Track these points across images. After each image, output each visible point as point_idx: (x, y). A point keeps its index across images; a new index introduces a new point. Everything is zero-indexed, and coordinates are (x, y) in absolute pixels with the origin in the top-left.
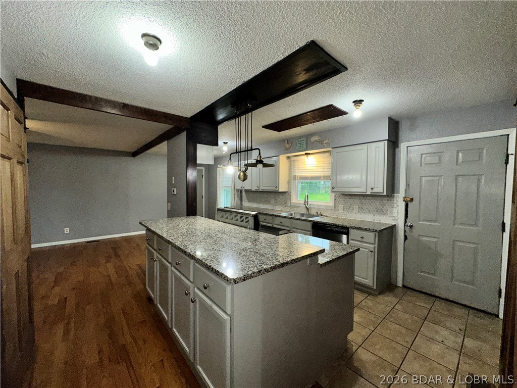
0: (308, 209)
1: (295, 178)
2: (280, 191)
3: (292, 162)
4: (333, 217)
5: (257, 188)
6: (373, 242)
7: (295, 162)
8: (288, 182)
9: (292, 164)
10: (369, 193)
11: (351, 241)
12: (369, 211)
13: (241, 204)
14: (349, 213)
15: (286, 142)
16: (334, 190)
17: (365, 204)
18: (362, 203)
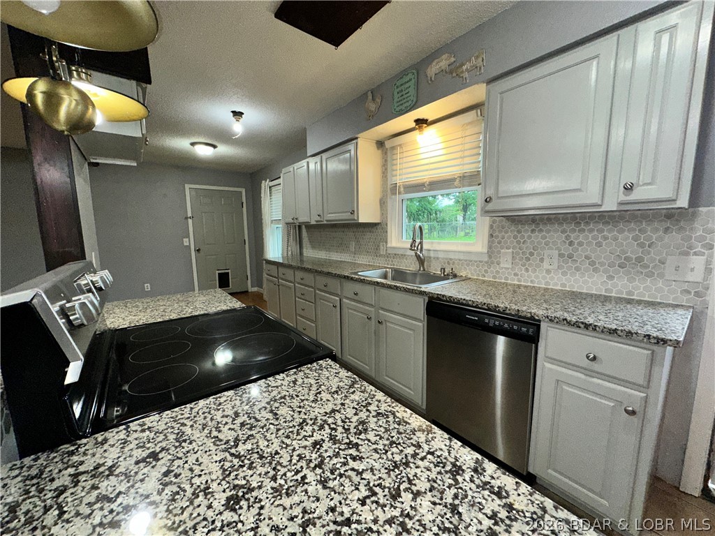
0: (421, 261)
1: (394, 189)
2: (360, 221)
3: (389, 154)
4: (484, 282)
5: (319, 218)
6: (641, 381)
7: (395, 152)
8: (381, 200)
9: (389, 159)
10: (610, 205)
11: (548, 365)
12: (592, 263)
13: (301, 254)
14: (527, 270)
15: (370, 97)
16: (490, 206)
17: (580, 244)
18: (571, 244)
